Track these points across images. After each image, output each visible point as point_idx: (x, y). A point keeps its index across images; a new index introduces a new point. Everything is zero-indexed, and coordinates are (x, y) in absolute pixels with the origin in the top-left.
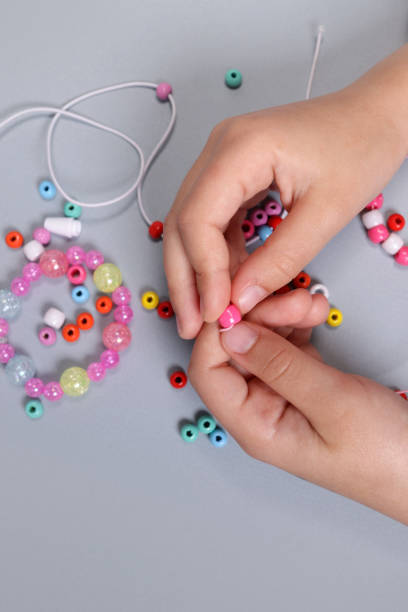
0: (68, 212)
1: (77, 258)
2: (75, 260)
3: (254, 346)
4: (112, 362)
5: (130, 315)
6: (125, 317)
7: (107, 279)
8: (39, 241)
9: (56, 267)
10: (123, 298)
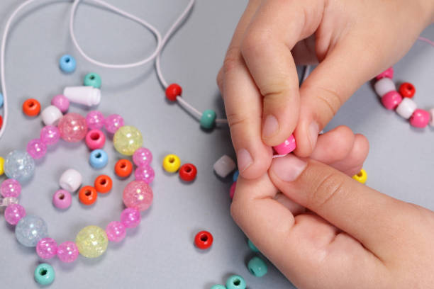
0: (89, 81)
1: (97, 121)
2: (95, 124)
3: (304, 172)
4: (133, 219)
5: (152, 174)
6: (147, 176)
7: (128, 140)
8: (58, 106)
9: (76, 128)
10: (145, 158)
